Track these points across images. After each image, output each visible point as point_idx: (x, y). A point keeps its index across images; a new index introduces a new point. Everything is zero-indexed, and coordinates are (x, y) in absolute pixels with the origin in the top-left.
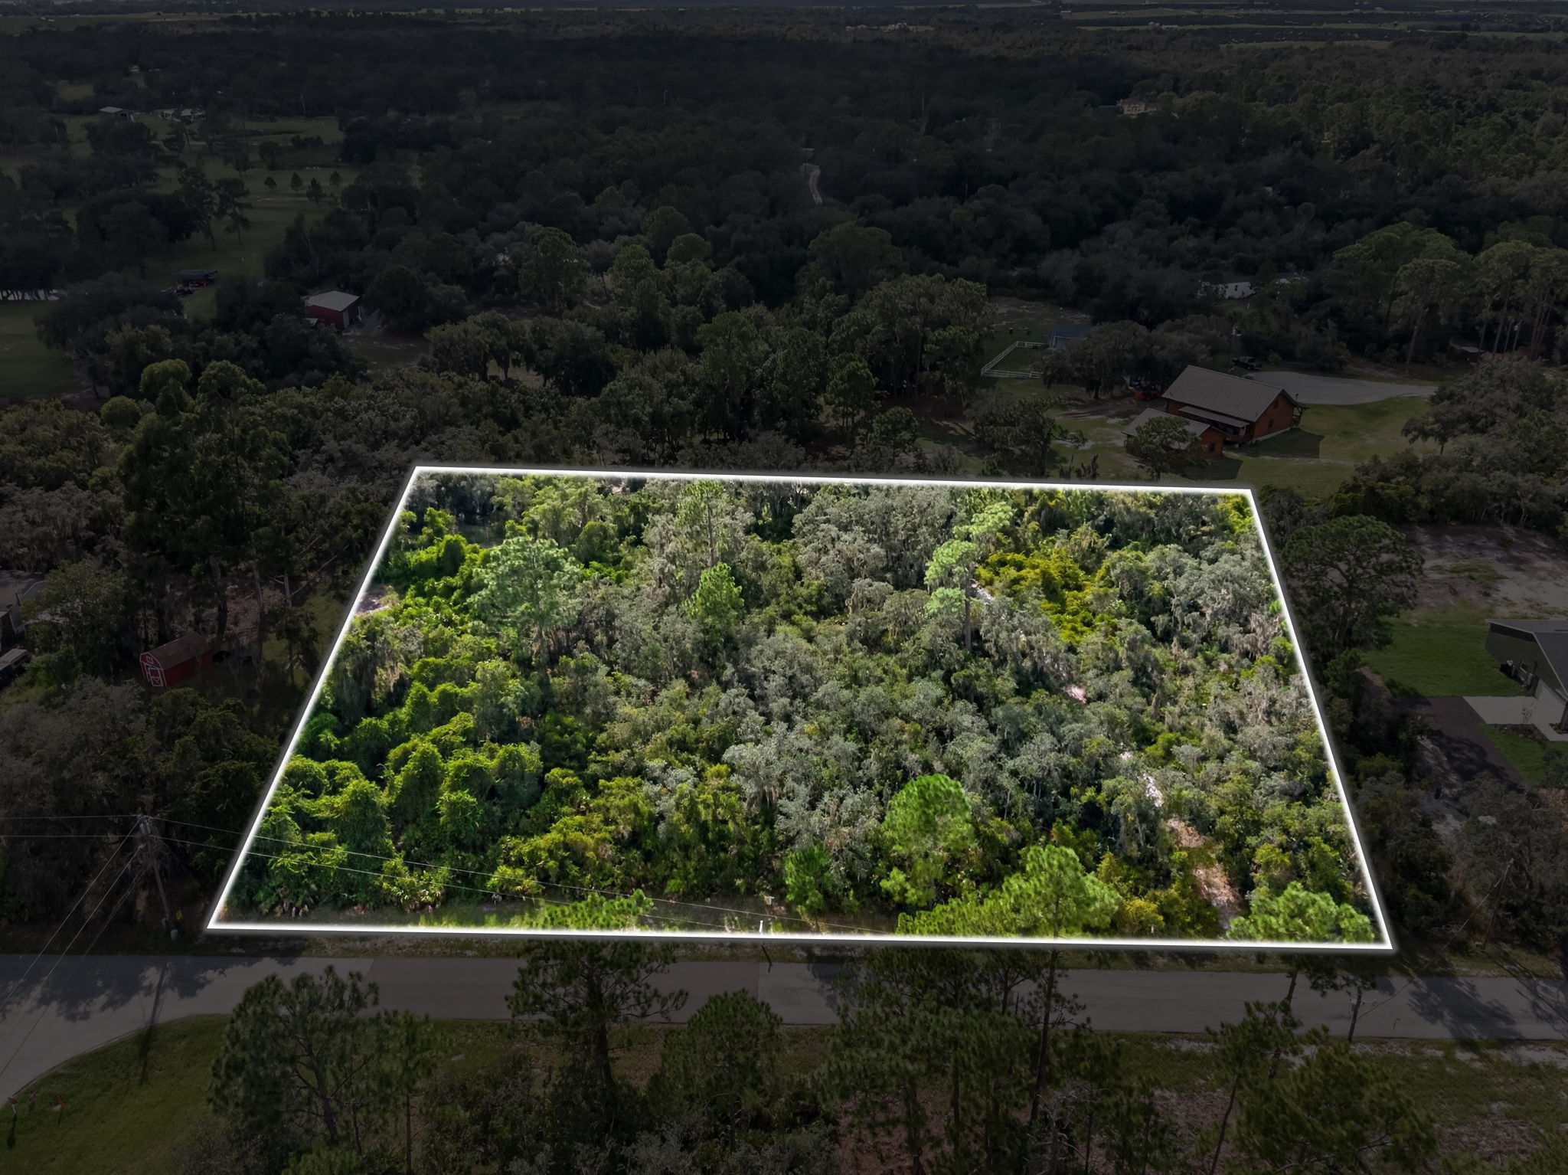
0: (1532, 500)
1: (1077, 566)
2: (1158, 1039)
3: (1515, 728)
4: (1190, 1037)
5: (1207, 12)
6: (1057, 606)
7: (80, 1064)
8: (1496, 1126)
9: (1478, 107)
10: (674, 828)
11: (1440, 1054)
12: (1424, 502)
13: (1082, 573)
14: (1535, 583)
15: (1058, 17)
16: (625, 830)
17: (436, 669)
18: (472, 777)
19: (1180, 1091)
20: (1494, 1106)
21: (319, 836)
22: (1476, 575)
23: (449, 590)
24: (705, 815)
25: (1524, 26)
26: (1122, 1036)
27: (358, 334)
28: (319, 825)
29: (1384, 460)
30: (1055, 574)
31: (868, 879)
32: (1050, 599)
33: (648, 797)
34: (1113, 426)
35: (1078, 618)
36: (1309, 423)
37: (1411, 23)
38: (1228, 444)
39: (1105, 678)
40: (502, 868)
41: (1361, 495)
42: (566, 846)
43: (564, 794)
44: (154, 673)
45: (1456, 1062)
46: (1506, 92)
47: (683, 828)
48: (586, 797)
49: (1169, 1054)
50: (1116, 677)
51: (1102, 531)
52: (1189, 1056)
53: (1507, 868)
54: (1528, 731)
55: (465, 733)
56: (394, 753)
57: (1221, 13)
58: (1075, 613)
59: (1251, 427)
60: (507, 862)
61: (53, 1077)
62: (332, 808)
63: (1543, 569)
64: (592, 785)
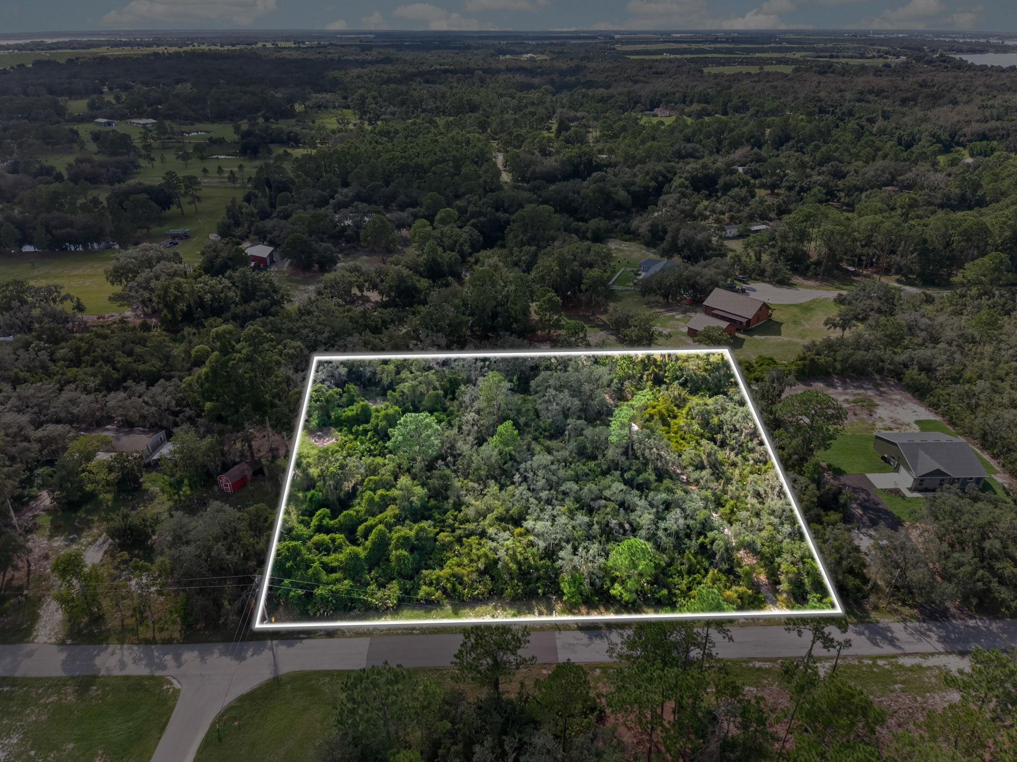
0: (890, 364)
1: (673, 405)
2: (745, 662)
3: (891, 491)
4: (759, 660)
5: (694, 46)
6: (666, 428)
7: (242, 699)
8: (899, 697)
9: (843, 114)
10: (506, 565)
11: (870, 662)
12: (839, 366)
13: (675, 408)
14: (893, 408)
15: (614, 49)
16: (481, 565)
17: (375, 483)
18: (405, 542)
19: (757, 687)
20: (896, 686)
21: (334, 576)
22: (865, 404)
23: (365, 432)
24: (520, 557)
25: (862, 56)
26: (727, 661)
27: (276, 269)
28: (333, 570)
29: (818, 343)
30: (664, 411)
31: (602, 587)
32: (664, 425)
33: (491, 549)
34: (679, 320)
35: (678, 436)
36: (776, 316)
37: (803, 54)
38: (738, 330)
39: (698, 472)
40: (424, 587)
41: (807, 362)
42: (454, 575)
43: (447, 547)
44: (226, 485)
45: (878, 666)
46: (857, 104)
47: (511, 565)
48: (457, 547)
49: (750, 669)
50: (704, 473)
51: (683, 385)
52: (759, 669)
53: (897, 573)
54: (896, 492)
55: (395, 516)
56: (361, 528)
57: (701, 46)
58: (676, 433)
59: (749, 322)
60: (425, 584)
61: (229, 708)
62: (337, 560)
63: (896, 400)
64: (459, 540)
